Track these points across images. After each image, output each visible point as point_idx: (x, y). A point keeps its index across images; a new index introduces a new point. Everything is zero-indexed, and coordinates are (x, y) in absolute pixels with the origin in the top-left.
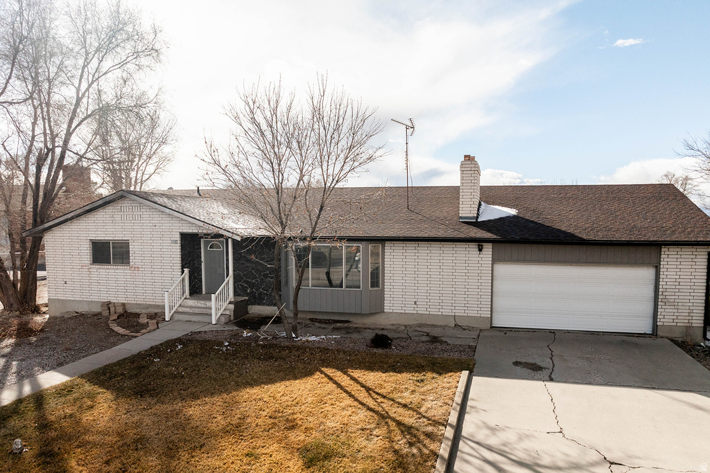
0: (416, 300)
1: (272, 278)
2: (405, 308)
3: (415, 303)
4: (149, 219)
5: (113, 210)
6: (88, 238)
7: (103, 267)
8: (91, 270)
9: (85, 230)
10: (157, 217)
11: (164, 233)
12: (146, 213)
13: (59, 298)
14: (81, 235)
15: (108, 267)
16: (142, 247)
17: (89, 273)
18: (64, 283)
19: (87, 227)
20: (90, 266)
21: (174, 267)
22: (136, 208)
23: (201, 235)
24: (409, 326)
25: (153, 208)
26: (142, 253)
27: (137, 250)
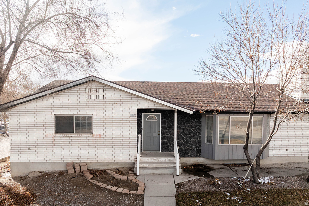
0: (287, 148)
1: (195, 138)
2: (281, 154)
3: (287, 150)
4: (112, 98)
5: (79, 92)
6: (53, 113)
7: (68, 135)
8: (55, 138)
9: (50, 106)
10: (118, 97)
11: (124, 109)
12: (108, 94)
13: (22, 161)
14: (46, 111)
15: (72, 135)
16: (105, 119)
17: (53, 140)
18: (28, 149)
19: (53, 104)
20: (55, 135)
21: (132, 134)
22: (100, 90)
23: (153, 111)
24: (283, 164)
25: (115, 90)
26: (104, 124)
27: (100, 121)
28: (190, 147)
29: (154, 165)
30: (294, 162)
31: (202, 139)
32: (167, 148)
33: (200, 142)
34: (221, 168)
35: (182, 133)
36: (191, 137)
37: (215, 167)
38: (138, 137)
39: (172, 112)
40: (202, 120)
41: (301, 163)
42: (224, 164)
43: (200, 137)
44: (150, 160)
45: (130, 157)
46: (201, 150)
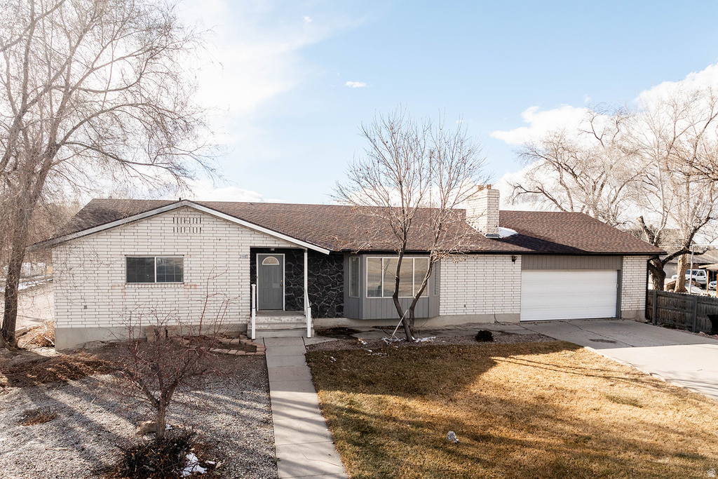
0: (465, 303)
1: (335, 290)
2: (456, 311)
3: (465, 306)
4: (213, 232)
5: (163, 222)
6: (122, 253)
7: (146, 286)
8: (126, 291)
9: (119, 243)
10: (222, 230)
11: (230, 247)
12: (208, 226)
13: (73, 326)
14: (112, 250)
15: (153, 286)
16: (202, 262)
17: (123, 294)
18: (83, 307)
19: (122, 240)
20: (126, 286)
21: (242, 284)
22: (195, 219)
23: (273, 250)
24: (460, 326)
25: (218, 220)
26: (202, 269)
27: (195, 265)
28: (328, 303)
29: (276, 327)
30: (475, 322)
31: (344, 291)
32: (294, 305)
33: (341, 295)
34: (370, 331)
35: (315, 282)
36: (328, 289)
37: (363, 330)
38: (251, 287)
39: (300, 251)
40: (345, 264)
41: (485, 324)
42: (376, 327)
43: (342, 289)
44: (269, 320)
45: (240, 316)
46: (343, 307)
